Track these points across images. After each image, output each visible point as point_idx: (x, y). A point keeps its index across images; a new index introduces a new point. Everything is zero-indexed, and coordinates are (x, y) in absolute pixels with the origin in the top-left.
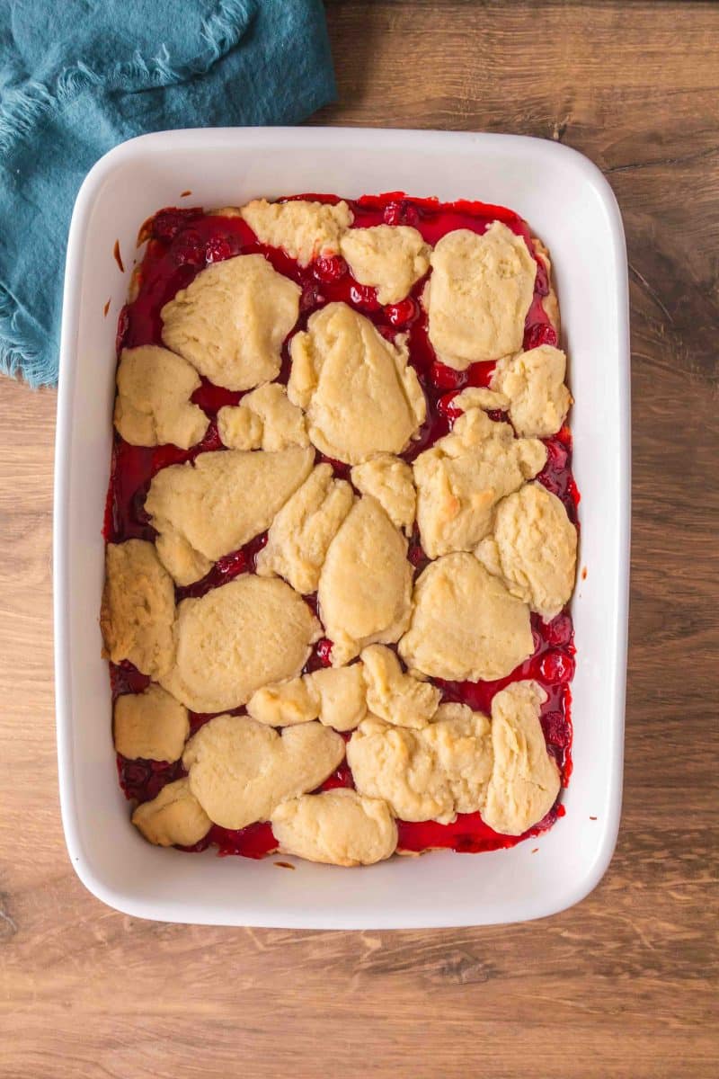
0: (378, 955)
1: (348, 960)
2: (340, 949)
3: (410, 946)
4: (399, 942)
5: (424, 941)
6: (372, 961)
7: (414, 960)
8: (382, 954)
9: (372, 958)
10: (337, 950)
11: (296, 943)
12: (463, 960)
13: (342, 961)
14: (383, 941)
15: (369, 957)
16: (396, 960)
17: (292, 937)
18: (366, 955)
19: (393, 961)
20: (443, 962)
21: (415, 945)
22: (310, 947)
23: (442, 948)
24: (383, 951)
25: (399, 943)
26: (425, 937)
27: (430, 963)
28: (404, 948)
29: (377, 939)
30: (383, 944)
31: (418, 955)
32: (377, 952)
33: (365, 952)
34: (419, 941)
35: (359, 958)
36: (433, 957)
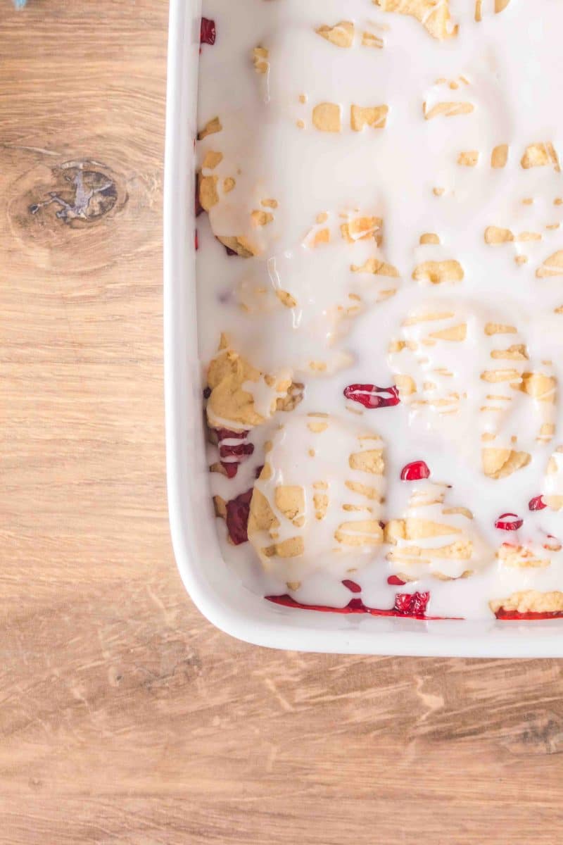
0: (439, 717)
1: (400, 724)
2: (391, 708)
3: (482, 705)
4: (466, 699)
5: (499, 698)
6: (432, 724)
7: (486, 723)
8: (444, 715)
9: (432, 720)
10: (386, 710)
11: (333, 702)
12: (551, 722)
13: (393, 724)
14: (445, 697)
15: (428, 718)
16: (464, 724)
17: (327, 694)
18: (424, 717)
19: (459, 723)
20: (525, 725)
21: (487, 704)
22: (351, 706)
23: (524, 707)
24: (446, 711)
25: (467, 701)
26: (503, 692)
27: (507, 727)
28: (472, 707)
29: (438, 695)
30: (447, 702)
31: (491, 716)
32: (439, 712)
33: (423, 713)
34: (493, 698)
35: (414, 720)
36: (511, 719)
